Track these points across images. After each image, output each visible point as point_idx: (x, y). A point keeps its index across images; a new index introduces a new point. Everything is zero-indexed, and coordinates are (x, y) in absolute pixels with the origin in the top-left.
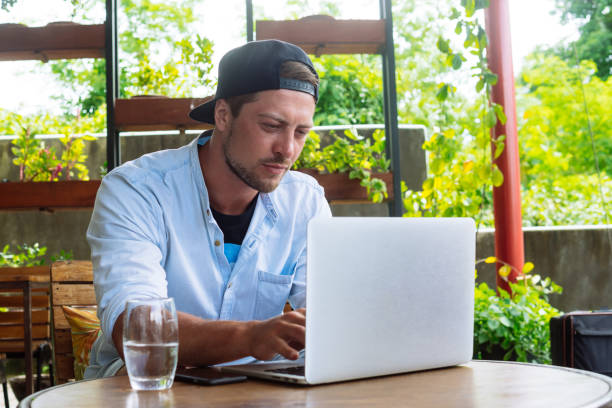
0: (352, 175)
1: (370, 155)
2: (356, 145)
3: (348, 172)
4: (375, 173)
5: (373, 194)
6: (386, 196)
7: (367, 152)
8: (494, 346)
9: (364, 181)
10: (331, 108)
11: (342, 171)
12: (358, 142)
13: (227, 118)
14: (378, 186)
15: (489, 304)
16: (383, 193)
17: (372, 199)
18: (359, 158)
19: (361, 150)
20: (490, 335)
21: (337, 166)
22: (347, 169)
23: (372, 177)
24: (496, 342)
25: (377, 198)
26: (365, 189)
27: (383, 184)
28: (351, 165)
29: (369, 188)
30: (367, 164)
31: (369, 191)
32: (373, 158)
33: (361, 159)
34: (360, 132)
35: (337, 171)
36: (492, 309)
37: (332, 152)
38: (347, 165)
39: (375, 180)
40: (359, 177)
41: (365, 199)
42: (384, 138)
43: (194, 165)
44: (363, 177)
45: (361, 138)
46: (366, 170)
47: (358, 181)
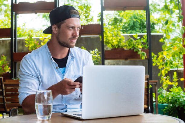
0: (135, 50)
1: (141, 43)
2: (137, 40)
3: (134, 49)
4: (143, 49)
5: (142, 57)
6: (146, 57)
7: (140, 43)
8: (181, 108)
9: (139, 52)
10: (133, 28)
11: (132, 49)
12: (137, 39)
13: (57, 29)
14: (143, 54)
15: (180, 93)
16: (145, 56)
17: (141, 58)
18: (137, 45)
19: (138, 42)
20: (180, 104)
21: (130, 47)
22: (133, 48)
23: (142, 51)
24: (182, 107)
25: (143, 58)
26: (139, 55)
27: (145, 53)
28: (135, 47)
29: (141, 54)
30: (140, 47)
31: (141, 56)
32: (143, 45)
33: (138, 45)
34: (139, 36)
35: (130, 49)
36: (181, 95)
37: (128, 43)
38: (133, 47)
39: (143, 52)
40: (137, 51)
41: (139, 58)
42: (146, 38)
43: (46, 48)
44: (139, 51)
45: (139, 38)
46: (140, 48)
47: (137, 52)
